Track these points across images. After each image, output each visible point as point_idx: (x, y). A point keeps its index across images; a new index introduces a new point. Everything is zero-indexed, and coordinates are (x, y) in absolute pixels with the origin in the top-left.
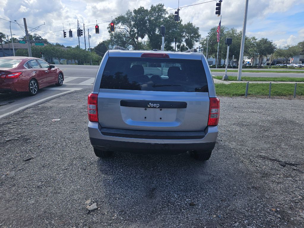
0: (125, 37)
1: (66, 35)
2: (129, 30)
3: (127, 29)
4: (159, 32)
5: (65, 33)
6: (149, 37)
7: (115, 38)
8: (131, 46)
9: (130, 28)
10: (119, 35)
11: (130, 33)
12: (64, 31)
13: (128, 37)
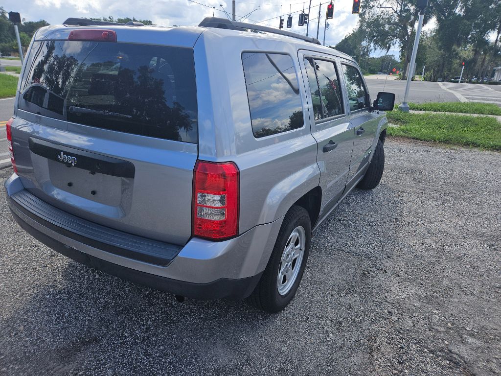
0: (389, 23)
1: (283, 24)
2: (399, 9)
3: (395, 8)
4: (463, 10)
5: (282, 21)
6: (439, 20)
7: (369, 26)
8: (398, 40)
9: (401, 6)
10: (377, 20)
11: (400, 16)
12: (281, 18)
13: (395, 23)
